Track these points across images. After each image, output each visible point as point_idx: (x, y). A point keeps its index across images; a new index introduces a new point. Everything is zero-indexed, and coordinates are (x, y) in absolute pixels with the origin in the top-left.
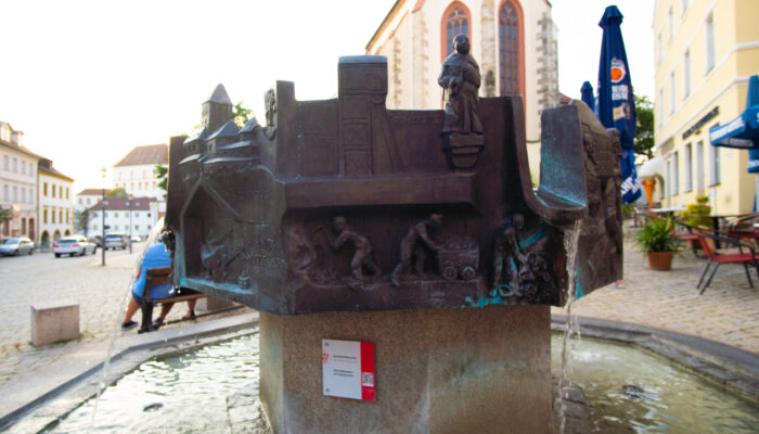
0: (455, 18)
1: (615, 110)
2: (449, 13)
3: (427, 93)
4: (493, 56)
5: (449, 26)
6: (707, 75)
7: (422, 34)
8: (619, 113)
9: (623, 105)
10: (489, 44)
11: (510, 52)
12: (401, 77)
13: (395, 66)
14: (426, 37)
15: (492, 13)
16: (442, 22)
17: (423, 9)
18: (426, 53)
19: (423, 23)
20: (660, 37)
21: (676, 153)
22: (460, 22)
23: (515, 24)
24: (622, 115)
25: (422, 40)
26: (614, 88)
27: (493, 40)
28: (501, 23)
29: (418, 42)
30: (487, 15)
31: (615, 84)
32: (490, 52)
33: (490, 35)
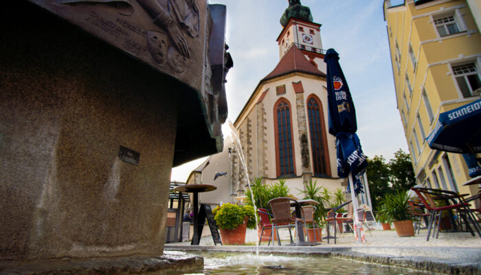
0: (282, 106)
1: (339, 106)
2: (278, 104)
3: (266, 149)
4: (305, 126)
5: (278, 111)
6: (431, 125)
7: (262, 115)
8: (341, 108)
9: (344, 103)
10: (302, 119)
11: (316, 125)
12: (251, 140)
13: (248, 134)
14: (265, 117)
15: (303, 103)
16: (274, 109)
17: (263, 102)
18: (265, 125)
19: (263, 109)
20: (403, 112)
21: (428, 179)
22: (285, 108)
23: (318, 110)
24: (344, 109)
25: (263, 118)
26: (337, 94)
27: (304, 117)
28: (309, 108)
29: (260, 119)
30: (300, 104)
31: (337, 91)
32: (303, 124)
33: (302, 115)
